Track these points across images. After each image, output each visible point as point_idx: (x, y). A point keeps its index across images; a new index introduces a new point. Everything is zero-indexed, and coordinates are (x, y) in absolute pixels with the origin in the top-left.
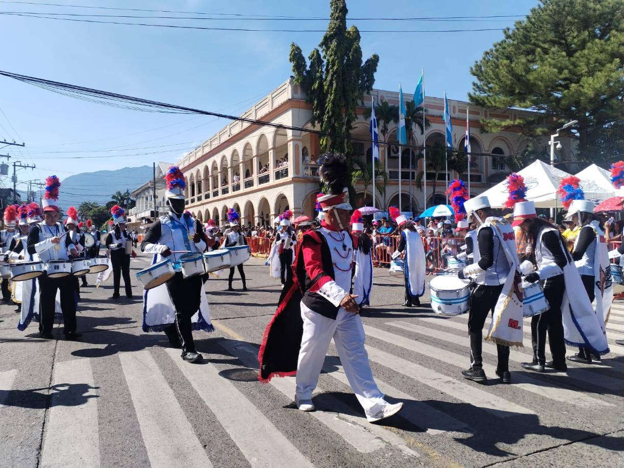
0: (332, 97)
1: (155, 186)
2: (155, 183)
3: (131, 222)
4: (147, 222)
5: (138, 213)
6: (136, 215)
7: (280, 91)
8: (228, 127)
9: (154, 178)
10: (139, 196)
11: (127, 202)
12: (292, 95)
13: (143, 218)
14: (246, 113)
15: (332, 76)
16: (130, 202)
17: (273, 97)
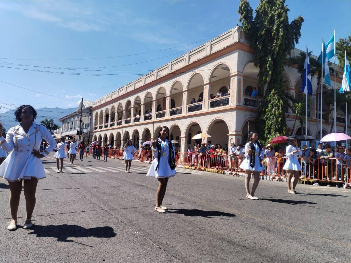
0: (279, 42)
1: (81, 114)
2: (82, 112)
3: (56, 138)
4: (70, 138)
5: (63, 132)
6: (61, 133)
7: (222, 38)
8: (155, 71)
9: (82, 109)
10: (65, 121)
11: (52, 126)
12: (239, 39)
13: (67, 136)
14: (177, 59)
15: (279, 25)
16: (53, 126)
17: (212, 44)
